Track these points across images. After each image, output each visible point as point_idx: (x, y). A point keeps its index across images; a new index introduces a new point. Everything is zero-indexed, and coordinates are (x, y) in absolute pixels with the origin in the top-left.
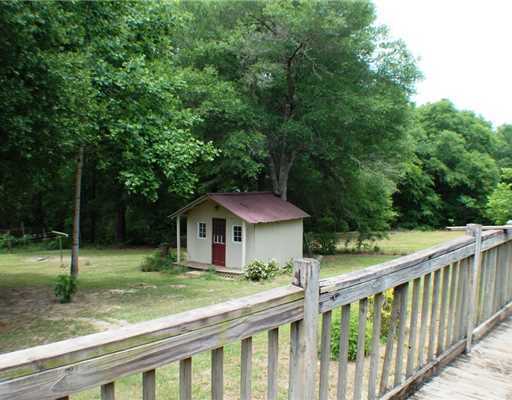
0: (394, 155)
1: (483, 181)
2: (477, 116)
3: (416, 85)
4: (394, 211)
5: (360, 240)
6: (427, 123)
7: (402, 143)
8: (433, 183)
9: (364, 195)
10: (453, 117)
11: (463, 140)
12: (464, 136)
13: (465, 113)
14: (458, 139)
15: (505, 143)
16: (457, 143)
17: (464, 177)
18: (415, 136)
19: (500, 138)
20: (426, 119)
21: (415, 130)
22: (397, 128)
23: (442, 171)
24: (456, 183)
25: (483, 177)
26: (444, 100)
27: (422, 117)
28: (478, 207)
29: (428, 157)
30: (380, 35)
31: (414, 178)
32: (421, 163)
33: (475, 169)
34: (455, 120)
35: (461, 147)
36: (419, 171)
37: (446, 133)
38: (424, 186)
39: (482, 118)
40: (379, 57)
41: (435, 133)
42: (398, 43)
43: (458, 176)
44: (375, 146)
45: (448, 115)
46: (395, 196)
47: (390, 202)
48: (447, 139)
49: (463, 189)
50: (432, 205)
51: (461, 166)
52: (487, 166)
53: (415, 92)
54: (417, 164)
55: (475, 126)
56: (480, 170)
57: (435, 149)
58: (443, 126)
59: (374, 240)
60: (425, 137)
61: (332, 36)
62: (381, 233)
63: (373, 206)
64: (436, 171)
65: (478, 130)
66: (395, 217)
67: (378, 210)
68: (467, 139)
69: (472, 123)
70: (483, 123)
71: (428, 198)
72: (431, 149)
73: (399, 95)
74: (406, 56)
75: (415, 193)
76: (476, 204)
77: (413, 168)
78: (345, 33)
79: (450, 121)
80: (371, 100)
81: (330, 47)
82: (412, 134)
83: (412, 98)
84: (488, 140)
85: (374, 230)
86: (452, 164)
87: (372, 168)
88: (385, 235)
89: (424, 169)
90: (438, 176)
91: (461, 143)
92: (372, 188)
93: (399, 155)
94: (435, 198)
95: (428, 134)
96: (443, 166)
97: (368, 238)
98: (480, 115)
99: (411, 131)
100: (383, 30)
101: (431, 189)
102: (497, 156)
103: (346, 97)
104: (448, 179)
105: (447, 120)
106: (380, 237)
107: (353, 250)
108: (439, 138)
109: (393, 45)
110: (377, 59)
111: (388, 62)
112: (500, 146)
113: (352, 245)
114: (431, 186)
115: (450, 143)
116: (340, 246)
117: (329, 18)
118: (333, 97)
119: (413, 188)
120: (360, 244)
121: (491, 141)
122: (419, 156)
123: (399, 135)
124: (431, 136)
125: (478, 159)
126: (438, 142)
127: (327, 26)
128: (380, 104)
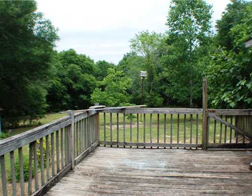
0: (45, 77)
1: (90, 87)
2: (87, 57)
3: (56, 43)
4: (47, 104)
5: (31, 120)
6: (63, 60)
7: (49, 71)
8: (66, 89)
9: (31, 97)
10: (75, 58)
11: (80, 68)
12: (81, 66)
13: (81, 56)
14: (77, 68)
15: (100, 69)
16: (77, 70)
17: (81, 86)
18: (57, 67)
19: (98, 68)
20: (62, 59)
21: (57, 64)
22: (46, 63)
23: (71, 83)
24: (77, 89)
25: (90, 85)
26: (71, 49)
27: (61, 58)
28: (88, 99)
29: (64, 77)
30: (38, 18)
31: (57, 87)
32: (60, 80)
33: (86, 82)
34: (77, 59)
35: (79, 72)
36: (60, 84)
37: (72, 65)
38: (62, 91)
39: (89, 58)
40: (38, 28)
41: (67, 65)
42: (47, 22)
43: (78, 85)
44: (36, 72)
45: (73, 57)
46: (47, 97)
47: (45, 100)
48: (72, 68)
49: (81, 91)
50: (67, 100)
51: (80, 81)
52: (92, 80)
53: (55, 46)
54: (58, 81)
55: (86, 62)
56: (89, 82)
57: (67, 73)
58: (71, 62)
59: (38, 119)
60: (62, 67)
61: (12, 17)
62: (41, 115)
63: (36, 102)
64: (68, 84)
65: (87, 64)
66: (48, 107)
67: (39, 104)
68: (82, 68)
69: (84, 60)
70: (89, 60)
71: (65, 97)
72: (65, 73)
73: (47, 47)
74: (51, 28)
75: (58, 94)
76: (87, 98)
77: (57, 83)
78: (19, 16)
79: (74, 60)
80: (33, 49)
81: (12, 22)
82: (56, 66)
83: (54, 49)
84: (92, 68)
85: (37, 114)
86: (76, 80)
87: (34, 83)
88: (44, 117)
89: (62, 83)
90: (69, 86)
91: (79, 70)
92: (35, 93)
93: (48, 77)
94: (68, 96)
95: (64, 66)
96: (71, 81)
97: (35, 118)
98: (88, 57)
99: (55, 64)
100: (40, 15)
101: (66, 92)
102: (97, 76)
103: (20, 48)
104: (74, 87)
105: (72, 59)
106: (41, 117)
107: (28, 125)
108: (68, 68)
109: (44, 23)
110: (37, 29)
111: (42, 31)
112: (97, 71)
113: (27, 123)
114: (66, 91)
115: (74, 70)
116: (21, 123)
117: (11, 7)
118: (14, 48)
119: (57, 92)
120: (31, 122)
121: (93, 69)
122: (60, 77)
123: (47, 67)
124: (65, 67)
125: (87, 77)
126: (68, 70)
127: (10, 12)
128: (37, 52)
